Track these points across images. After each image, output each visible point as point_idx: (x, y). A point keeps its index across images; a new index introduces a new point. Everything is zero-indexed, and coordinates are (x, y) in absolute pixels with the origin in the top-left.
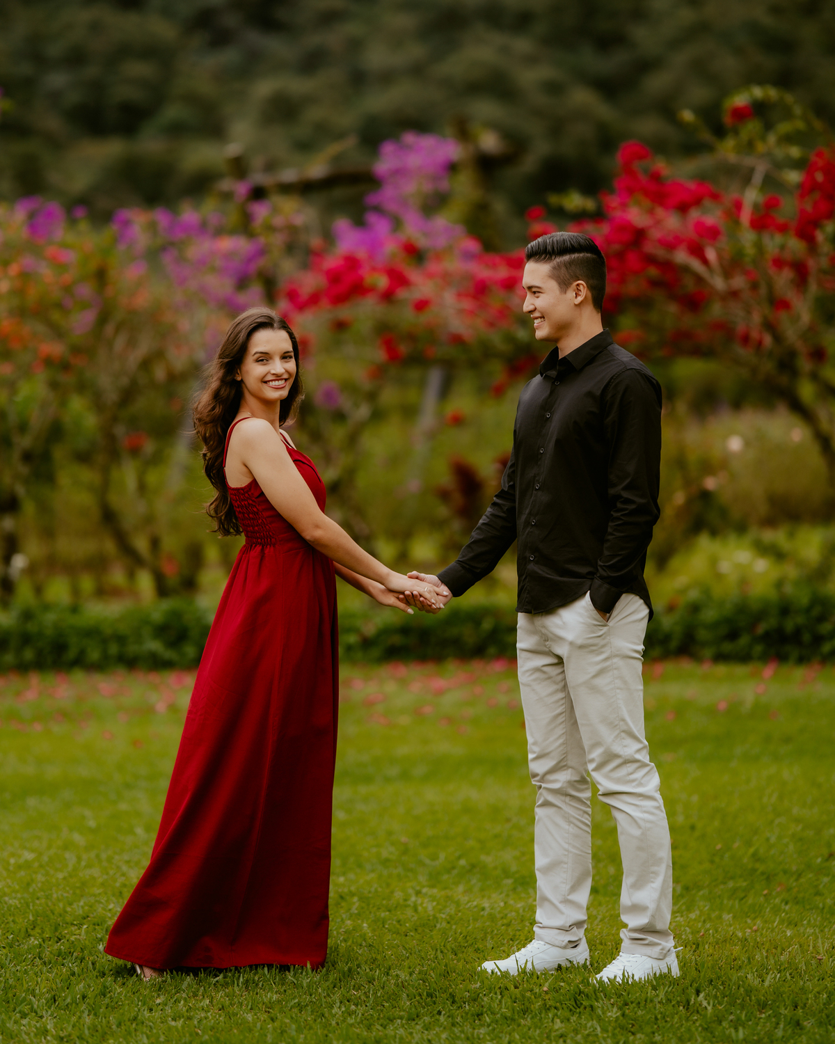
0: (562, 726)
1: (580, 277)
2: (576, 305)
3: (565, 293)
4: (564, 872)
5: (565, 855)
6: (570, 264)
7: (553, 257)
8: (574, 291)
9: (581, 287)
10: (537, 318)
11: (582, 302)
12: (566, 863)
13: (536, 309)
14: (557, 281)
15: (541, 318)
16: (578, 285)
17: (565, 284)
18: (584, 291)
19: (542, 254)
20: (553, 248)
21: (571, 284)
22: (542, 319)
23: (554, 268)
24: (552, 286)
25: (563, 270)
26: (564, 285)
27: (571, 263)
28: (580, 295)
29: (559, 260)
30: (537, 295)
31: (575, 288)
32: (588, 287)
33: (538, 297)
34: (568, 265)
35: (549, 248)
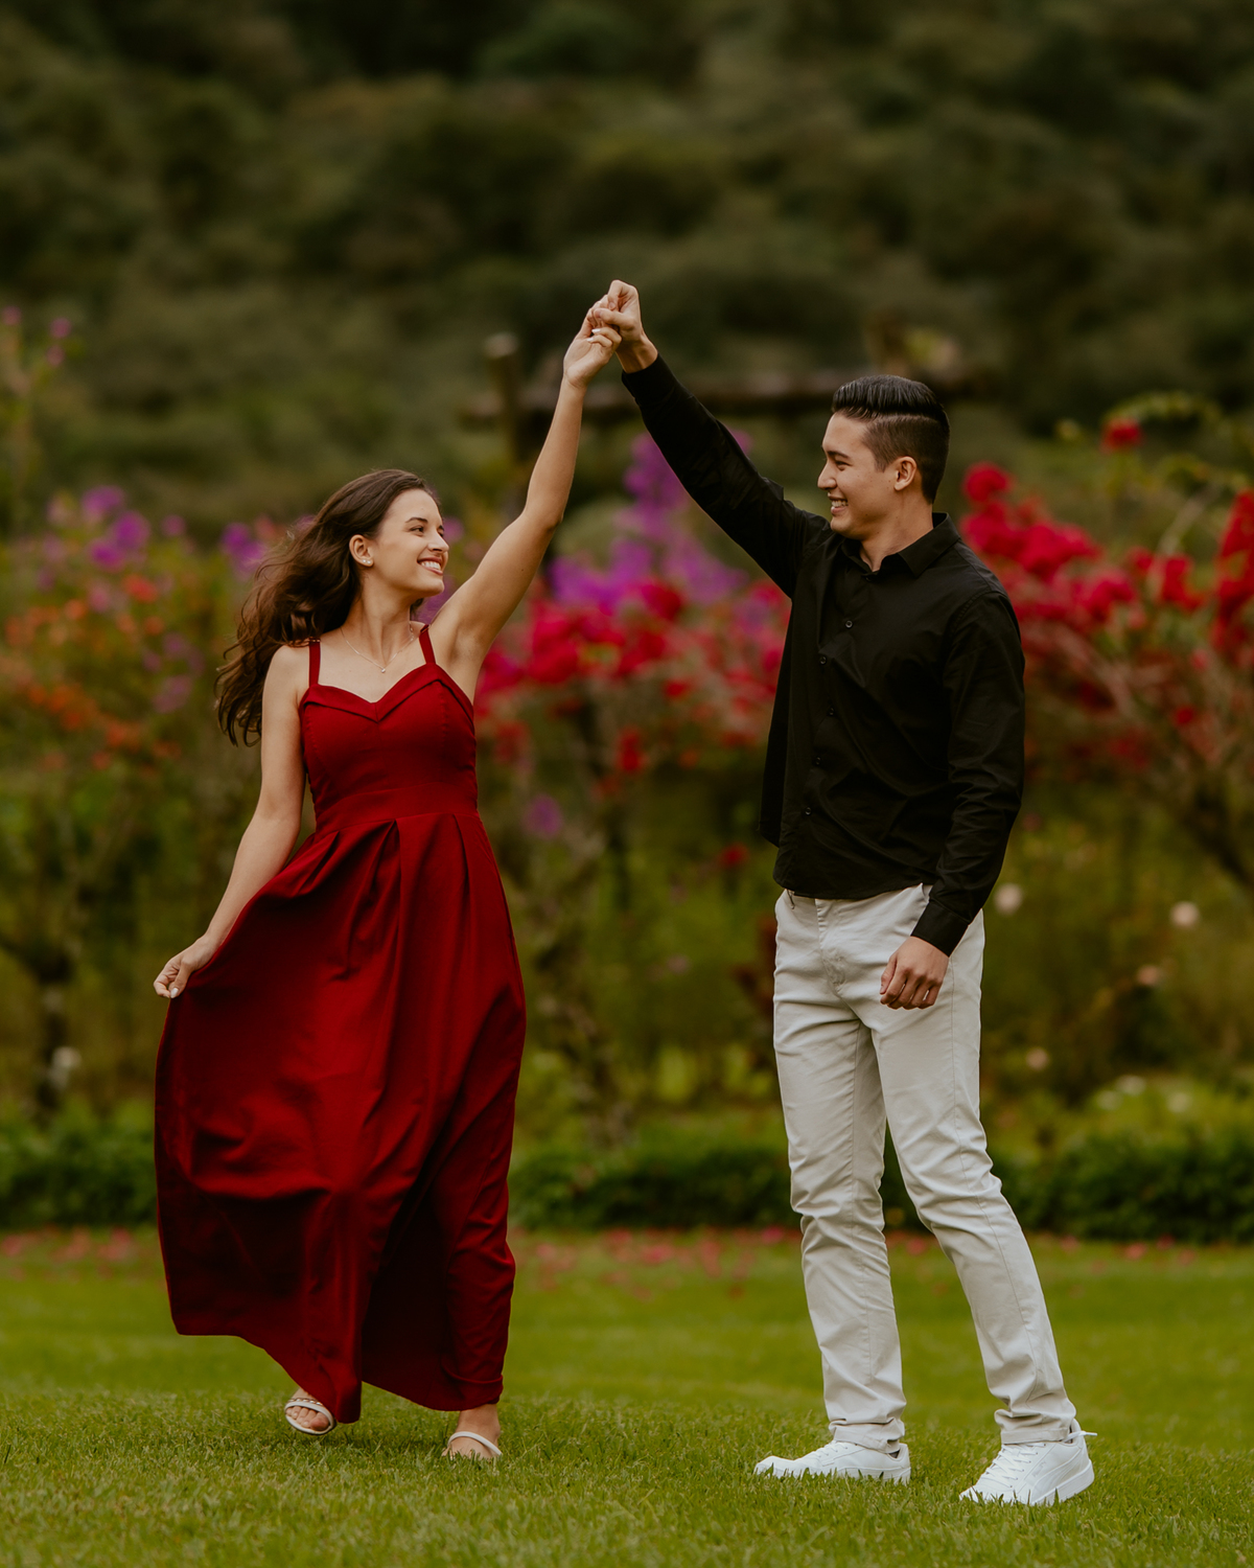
0: (847, 1115)
1: (909, 451)
2: (896, 491)
3: (883, 470)
4: (865, 1340)
5: (863, 1315)
6: (897, 429)
7: (874, 415)
8: (897, 469)
9: (909, 467)
10: (836, 500)
11: (905, 488)
12: (865, 1327)
13: (836, 486)
14: (873, 451)
15: (842, 500)
16: (905, 462)
17: (886, 458)
18: (911, 473)
19: (858, 405)
20: (877, 401)
21: (895, 459)
22: (844, 503)
23: (872, 431)
24: (865, 457)
25: (886, 437)
26: (884, 457)
27: (899, 426)
28: (905, 478)
29: (881, 420)
30: (840, 466)
31: (900, 465)
32: (918, 466)
33: (842, 470)
34: (893, 430)
35: (870, 399)
